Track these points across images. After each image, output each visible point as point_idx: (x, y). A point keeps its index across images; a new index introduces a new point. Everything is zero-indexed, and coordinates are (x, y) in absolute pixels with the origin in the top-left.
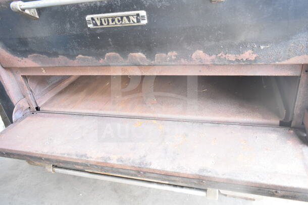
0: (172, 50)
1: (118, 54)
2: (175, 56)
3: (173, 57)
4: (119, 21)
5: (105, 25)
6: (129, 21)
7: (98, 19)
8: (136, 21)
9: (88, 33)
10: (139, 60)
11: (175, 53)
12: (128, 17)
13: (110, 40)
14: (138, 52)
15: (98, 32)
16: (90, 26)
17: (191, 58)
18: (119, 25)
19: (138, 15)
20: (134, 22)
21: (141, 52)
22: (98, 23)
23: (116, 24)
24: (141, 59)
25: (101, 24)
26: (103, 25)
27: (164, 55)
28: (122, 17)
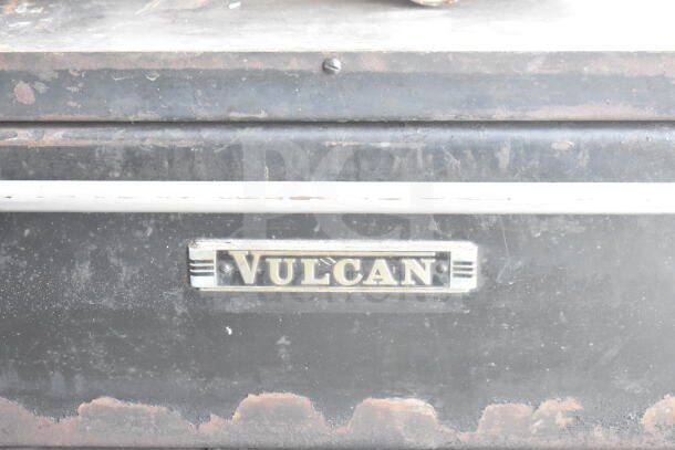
0: (563, 391)
1: (303, 401)
2: (567, 414)
3: (561, 421)
4: (350, 274)
5: (280, 284)
6: (400, 275)
7: (250, 258)
8: (427, 279)
9: (180, 310)
10: (400, 426)
11: (572, 404)
12: (395, 261)
13: (282, 341)
14: (405, 393)
15: (236, 307)
16: (204, 283)
17: (636, 421)
18: (346, 287)
19: (443, 257)
20: (419, 283)
21: (420, 396)
22: (249, 274)
23: (333, 282)
24: (415, 421)
25: (263, 278)
26: (270, 283)
27: (523, 409)
28: (368, 261)
